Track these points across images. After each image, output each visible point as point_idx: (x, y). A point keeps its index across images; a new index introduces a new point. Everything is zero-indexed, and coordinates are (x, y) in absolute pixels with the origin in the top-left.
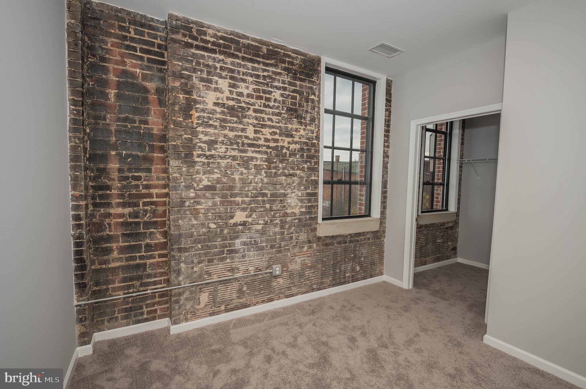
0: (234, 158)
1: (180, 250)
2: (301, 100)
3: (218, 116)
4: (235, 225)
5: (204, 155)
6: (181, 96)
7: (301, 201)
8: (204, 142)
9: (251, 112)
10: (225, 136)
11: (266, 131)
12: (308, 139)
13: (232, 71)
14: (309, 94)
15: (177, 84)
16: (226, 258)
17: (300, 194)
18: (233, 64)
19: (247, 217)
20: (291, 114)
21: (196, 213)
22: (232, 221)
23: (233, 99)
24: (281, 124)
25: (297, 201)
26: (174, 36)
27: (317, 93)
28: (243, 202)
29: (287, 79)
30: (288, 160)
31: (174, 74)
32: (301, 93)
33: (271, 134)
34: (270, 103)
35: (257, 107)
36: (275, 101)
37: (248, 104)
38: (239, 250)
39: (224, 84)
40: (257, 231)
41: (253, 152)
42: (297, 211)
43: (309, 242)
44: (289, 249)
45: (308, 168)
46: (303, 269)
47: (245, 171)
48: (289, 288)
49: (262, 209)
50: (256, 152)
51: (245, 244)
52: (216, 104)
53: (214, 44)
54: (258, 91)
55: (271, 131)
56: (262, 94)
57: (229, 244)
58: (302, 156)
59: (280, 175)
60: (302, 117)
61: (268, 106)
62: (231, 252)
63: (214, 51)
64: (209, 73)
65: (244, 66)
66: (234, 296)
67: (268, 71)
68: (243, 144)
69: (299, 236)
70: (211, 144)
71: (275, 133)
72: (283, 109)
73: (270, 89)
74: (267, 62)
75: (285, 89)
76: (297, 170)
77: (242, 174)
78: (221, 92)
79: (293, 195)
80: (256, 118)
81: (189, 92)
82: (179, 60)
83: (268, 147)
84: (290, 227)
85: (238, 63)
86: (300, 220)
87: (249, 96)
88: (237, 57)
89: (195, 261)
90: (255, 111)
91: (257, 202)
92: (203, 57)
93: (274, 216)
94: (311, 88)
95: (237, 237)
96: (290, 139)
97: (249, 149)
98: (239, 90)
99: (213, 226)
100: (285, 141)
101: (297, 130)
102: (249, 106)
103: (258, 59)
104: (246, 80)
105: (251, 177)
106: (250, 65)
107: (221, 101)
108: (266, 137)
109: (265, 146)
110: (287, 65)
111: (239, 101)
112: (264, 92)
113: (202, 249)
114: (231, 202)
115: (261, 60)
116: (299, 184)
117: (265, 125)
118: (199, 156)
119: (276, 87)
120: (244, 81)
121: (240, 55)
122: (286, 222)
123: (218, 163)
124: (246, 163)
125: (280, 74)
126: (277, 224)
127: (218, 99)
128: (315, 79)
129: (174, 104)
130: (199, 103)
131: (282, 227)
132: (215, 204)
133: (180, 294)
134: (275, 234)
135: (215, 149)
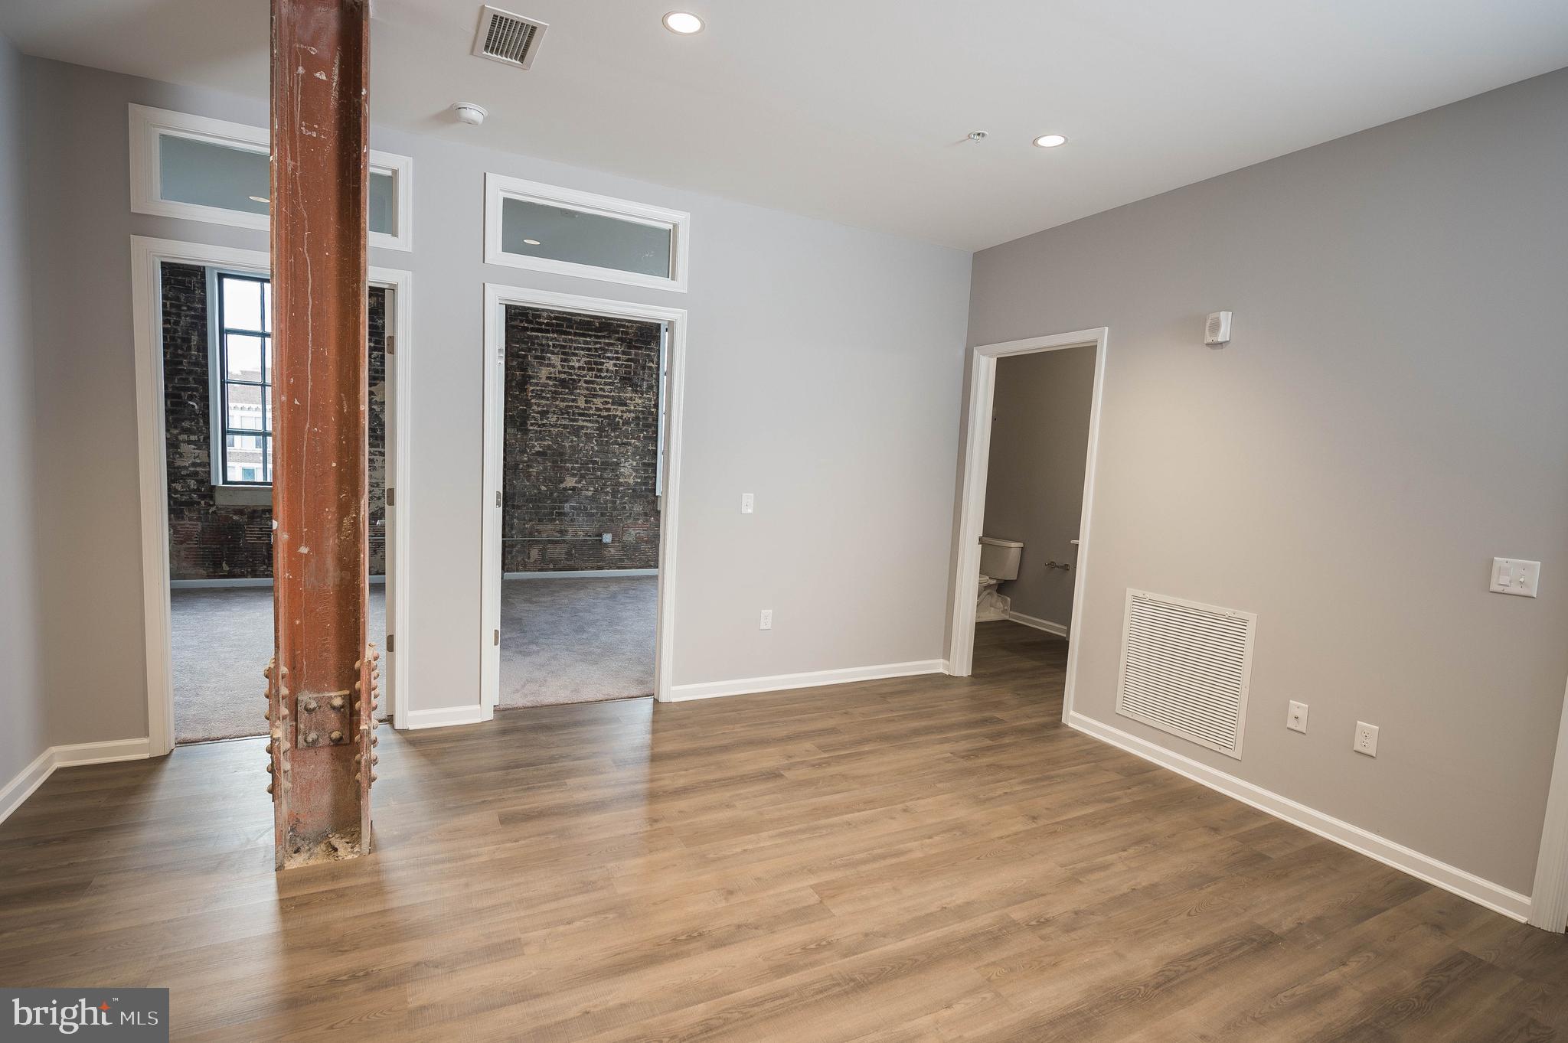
0: (565, 427)
2: (636, 368)
3: (550, 388)
4: (565, 489)
5: (537, 424)
6: (518, 373)
7: (636, 471)
8: (538, 413)
9: (582, 383)
10: (557, 406)
11: (598, 402)
12: (644, 407)
13: (564, 347)
14: (646, 361)
16: (555, 520)
17: (635, 464)
18: (565, 340)
19: (576, 482)
20: (626, 383)
21: (528, 476)
22: (562, 486)
23: (565, 373)
24: (613, 394)
25: (631, 471)
26: (513, 323)
27: (655, 360)
28: (573, 468)
29: (620, 349)
30: (621, 429)
32: (636, 361)
33: (602, 403)
34: (602, 374)
35: (588, 378)
36: (607, 371)
37: (580, 376)
38: (568, 513)
39: (556, 360)
40: (587, 498)
41: (583, 421)
42: (631, 481)
43: (646, 514)
44: (622, 520)
45: (644, 437)
46: (637, 543)
47: (575, 439)
48: (621, 560)
49: (592, 477)
50: (587, 421)
51: (573, 508)
52: (549, 378)
53: (547, 324)
54: (589, 363)
55: (602, 400)
56: (593, 366)
57: (559, 507)
58: (638, 425)
59: (613, 444)
60: (637, 386)
61: (600, 377)
62: (560, 514)
63: (547, 331)
64: (542, 351)
65: (576, 342)
66: (563, 557)
67: (600, 343)
68: (574, 414)
69: (633, 507)
70: (543, 414)
71: (607, 403)
72: (615, 379)
73: (602, 360)
74: (599, 334)
75: (618, 359)
76: (632, 439)
77: (572, 441)
78: (554, 366)
79: (627, 464)
80: (587, 389)
81: (525, 370)
82: (517, 343)
83: (599, 416)
84: (623, 497)
85: (569, 340)
86: (634, 490)
87: (580, 368)
88: (569, 333)
89: (527, 518)
90: (586, 382)
91: (588, 469)
92: (537, 337)
93: (604, 484)
94: (649, 355)
95: (567, 501)
96: (624, 408)
97: (580, 418)
98: (571, 364)
99: (543, 488)
100: (618, 411)
101: (631, 399)
103: (590, 333)
104: (577, 354)
105: (581, 445)
106: (581, 339)
107: (553, 375)
108: (597, 406)
109: (595, 415)
110: (620, 335)
111: (571, 374)
112: (596, 363)
113: (531, 509)
114: (561, 467)
115: (593, 333)
116: (634, 454)
117: (596, 395)
118: (532, 425)
119: (609, 358)
120: (575, 355)
122: (618, 491)
123: (550, 431)
124: (576, 431)
125: (612, 344)
126: (608, 492)
127: (550, 373)
128: (653, 345)
130: (533, 378)
131: (614, 496)
132: (545, 469)
134: (606, 502)
135: (547, 419)
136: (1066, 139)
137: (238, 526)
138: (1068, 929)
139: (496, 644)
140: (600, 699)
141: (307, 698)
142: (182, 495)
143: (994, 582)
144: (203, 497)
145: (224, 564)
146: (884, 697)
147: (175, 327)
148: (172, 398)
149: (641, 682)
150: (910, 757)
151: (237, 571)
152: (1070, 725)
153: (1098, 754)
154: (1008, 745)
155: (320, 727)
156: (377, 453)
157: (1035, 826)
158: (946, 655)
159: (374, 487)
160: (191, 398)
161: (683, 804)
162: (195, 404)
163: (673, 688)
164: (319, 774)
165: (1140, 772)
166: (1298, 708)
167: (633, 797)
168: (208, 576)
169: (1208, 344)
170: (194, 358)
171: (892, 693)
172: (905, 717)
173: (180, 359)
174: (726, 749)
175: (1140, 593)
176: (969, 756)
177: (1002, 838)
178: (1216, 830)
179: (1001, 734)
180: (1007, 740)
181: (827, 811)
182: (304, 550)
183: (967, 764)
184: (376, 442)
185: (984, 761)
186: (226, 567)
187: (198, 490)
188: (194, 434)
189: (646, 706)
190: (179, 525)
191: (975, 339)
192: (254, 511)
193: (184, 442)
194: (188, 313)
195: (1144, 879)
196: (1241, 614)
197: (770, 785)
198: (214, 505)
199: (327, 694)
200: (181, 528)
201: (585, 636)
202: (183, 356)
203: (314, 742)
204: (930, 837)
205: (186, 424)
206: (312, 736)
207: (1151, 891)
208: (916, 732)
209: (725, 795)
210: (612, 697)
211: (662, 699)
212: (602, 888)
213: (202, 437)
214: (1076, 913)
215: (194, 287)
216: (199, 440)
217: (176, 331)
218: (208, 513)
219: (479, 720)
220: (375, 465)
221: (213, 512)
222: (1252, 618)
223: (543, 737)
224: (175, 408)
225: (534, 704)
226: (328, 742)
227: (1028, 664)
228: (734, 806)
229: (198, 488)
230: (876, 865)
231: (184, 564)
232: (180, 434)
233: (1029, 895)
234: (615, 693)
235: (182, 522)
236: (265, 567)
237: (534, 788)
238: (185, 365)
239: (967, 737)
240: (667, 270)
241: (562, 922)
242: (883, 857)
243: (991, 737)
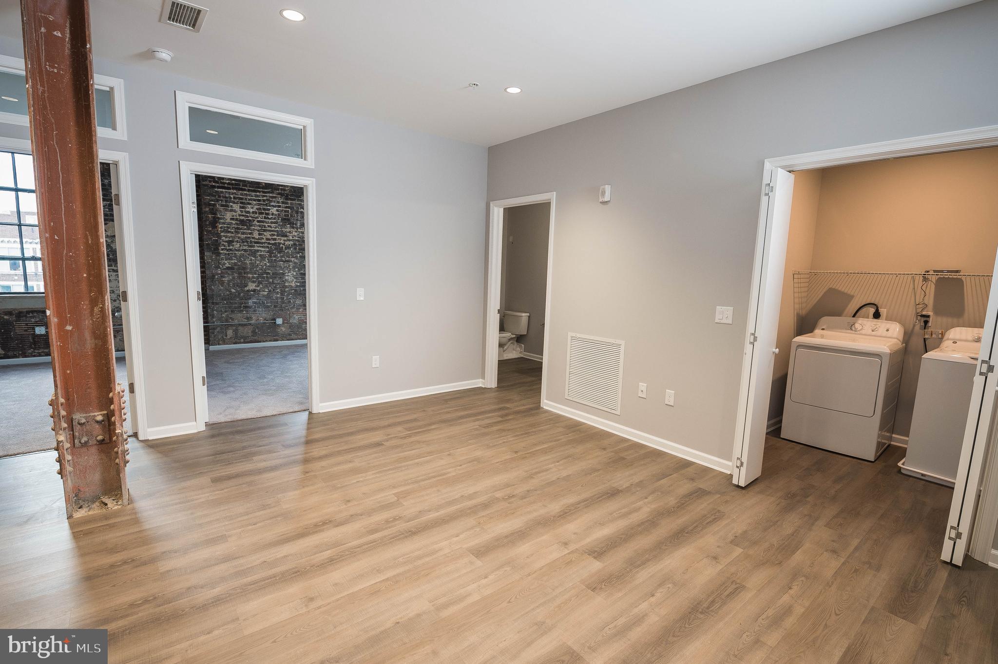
0: (245, 251)
1: (213, 303)
2: (292, 212)
3: (233, 226)
4: (248, 291)
5: (226, 249)
6: (210, 216)
7: (296, 278)
8: (226, 242)
9: (255, 222)
10: (239, 238)
11: (267, 234)
12: (299, 237)
13: (242, 199)
14: (299, 208)
15: (207, 209)
16: (243, 311)
17: (295, 273)
19: (256, 286)
20: (286, 222)
21: (222, 283)
22: (247, 289)
23: (243, 216)
24: (277, 229)
25: (292, 278)
26: (204, 183)
28: (253, 277)
29: (280, 200)
30: (284, 251)
31: (205, 204)
32: (291, 208)
33: (270, 235)
34: (269, 216)
35: (259, 219)
36: (273, 214)
37: (253, 217)
38: (252, 306)
39: (236, 207)
40: (264, 296)
41: (258, 247)
42: (293, 284)
44: (288, 309)
45: (300, 257)
46: (300, 323)
47: (253, 259)
48: (290, 335)
49: (266, 282)
50: (260, 247)
51: (255, 303)
52: (232, 219)
53: (229, 184)
54: (260, 209)
55: (270, 233)
56: (263, 211)
57: (245, 302)
58: (295, 249)
59: (279, 261)
60: (293, 224)
61: (268, 218)
62: (246, 307)
63: (229, 188)
64: (226, 201)
65: (249, 195)
66: (250, 334)
67: (266, 196)
68: (251, 242)
69: (296, 301)
70: (230, 243)
71: (274, 235)
72: (278, 219)
73: (269, 207)
74: (266, 190)
75: (279, 206)
76: (292, 258)
77: (251, 260)
78: (235, 211)
79: (289, 274)
80: (259, 226)
81: (215, 214)
82: (208, 196)
83: (269, 243)
84: (288, 295)
85: (245, 194)
86: (296, 290)
87: (253, 212)
88: (244, 190)
89: (223, 310)
90: (258, 221)
91: (263, 278)
92: (222, 192)
93: (275, 287)
94: (300, 204)
95: (250, 299)
96: (286, 238)
97: (256, 245)
98: (247, 210)
99: (233, 291)
100: (282, 240)
101: (290, 232)
102: (254, 219)
103: (259, 190)
104: (251, 203)
106: (253, 194)
107: (235, 217)
108: (267, 237)
109: (267, 243)
110: (280, 191)
111: (248, 217)
112: (264, 209)
113: (226, 304)
114: (244, 277)
116: (294, 267)
117: (265, 230)
118: (222, 250)
119: (273, 206)
120: (250, 204)
121: (247, 188)
122: (285, 291)
123: (235, 253)
124: (254, 253)
125: (276, 197)
126: (278, 292)
127: (233, 216)
129: (206, 221)
130: (221, 219)
131: (282, 294)
132: (234, 278)
133: (214, 329)
134: (277, 298)
135: (233, 246)
136: (522, 90)
137: (8, 322)
138: (523, 498)
139: (204, 385)
140: (275, 414)
141: (79, 417)
143: (514, 336)
146: (446, 401)
149: (301, 403)
150: (455, 430)
151: (11, 354)
152: (544, 407)
153: (557, 419)
154: (511, 419)
155: (89, 434)
157: (516, 455)
158: (483, 377)
161: (324, 463)
163: (321, 405)
164: (91, 462)
165: (574, 427)
166: (643, 386)
167: (294, 462)
169: (601, 202)
171: (451, 399)
172: (456, 410)
174: (352, 434)
175: (574, 335)
176: (488, 427)
177: (498, 462)
178: (604, 449)
179: (507, 415)
180: (510, 417)
181: (406, 459)
182: (69, 328)
183: (486, 430)
185: (495, 428)
186: (2, 352)
189: (305, 416)
191: (491, 196)
192: (21, 312)
195: (564, 473)
196: (618, 342)
197: (375, 450)
199: (92, 414)
201: (265, 380)
203: (86, 443)
204: (461, 466)
206: (84, 439)
207: (567, 478)
208: (462, 417)
209: (349, 456)
210: (282, 413)
211: (314, 411)
212: (274, 507)
214: (528, 491)
219: (196, 431)
222: (623, 343)
223: (238, 437)
225: (232, 420)
226: (95, 442)
227: (530, 379)
228: (354, 461)
230: (429, 481)
233: (507, 485)
234: (284, 410)
236: (32, 350)
237: (233, 463)
239: (487, 418)
240: (301, 154)
241: (250, 525)
242: (434, 477)
243: (502, 416)
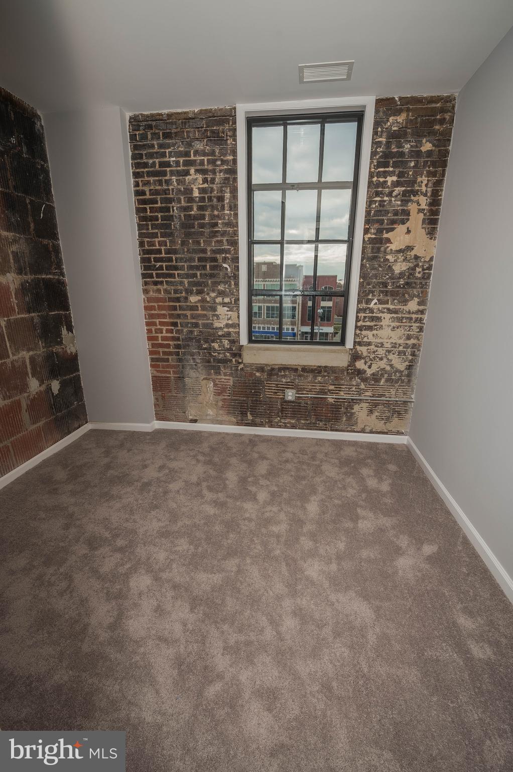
137: (258, 382)
142: (219, 353)
144: (234, 355)
145: (249, 415)
147: (211, 186)
148: (211, 262)
151: (258, 420)
156: (385, 310)
159: (378, 347)
160: (225, 260)
162: (228, 267)
168: (237, 423)
170: (227, 218)
173: (215, 221)
184: (386, 298)
186: (250, 417)
187: (230, 349)
188: (227, 296)
190: (217, 379)
192: (273, 369)
193: (220, 304)
194: (222, 168)
198: (242, 363)
200: (219, 381)
202: (218, 217)
205: (221, 287)
213: (233, 300)
215: (227, 136)
216: (231, 302)
217: (212, 190)
218: (237, 370)
220: (381, 323)
221: (242, 369)
224: (213, 272)
229: (230, 348)
231: (221, 412)
232: (217, 297)
235: (219, 377)
236: (279, 419)
238: (220, 228)
